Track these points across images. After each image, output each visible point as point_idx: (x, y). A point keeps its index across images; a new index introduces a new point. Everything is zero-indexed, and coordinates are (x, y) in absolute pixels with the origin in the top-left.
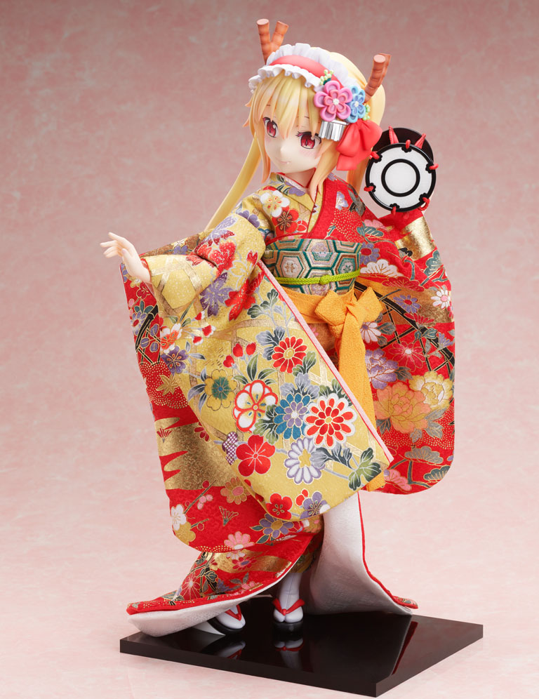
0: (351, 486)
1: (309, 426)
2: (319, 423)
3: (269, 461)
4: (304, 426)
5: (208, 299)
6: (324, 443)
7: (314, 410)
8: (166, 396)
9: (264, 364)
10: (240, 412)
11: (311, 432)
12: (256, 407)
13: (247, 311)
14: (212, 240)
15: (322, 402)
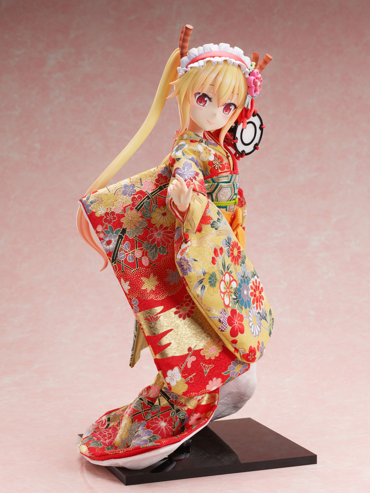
0: (269, 335)
2: (255, 296)
3: (243, 325)
6: (259, 309)
7: (252, 288)
8: (150, 292)
9: (227, 261)
10: (223, 294)
11: (253, 302)
12: (228, 290)
13: (210, 226)
14: (192, 178)
15: (253, 282)
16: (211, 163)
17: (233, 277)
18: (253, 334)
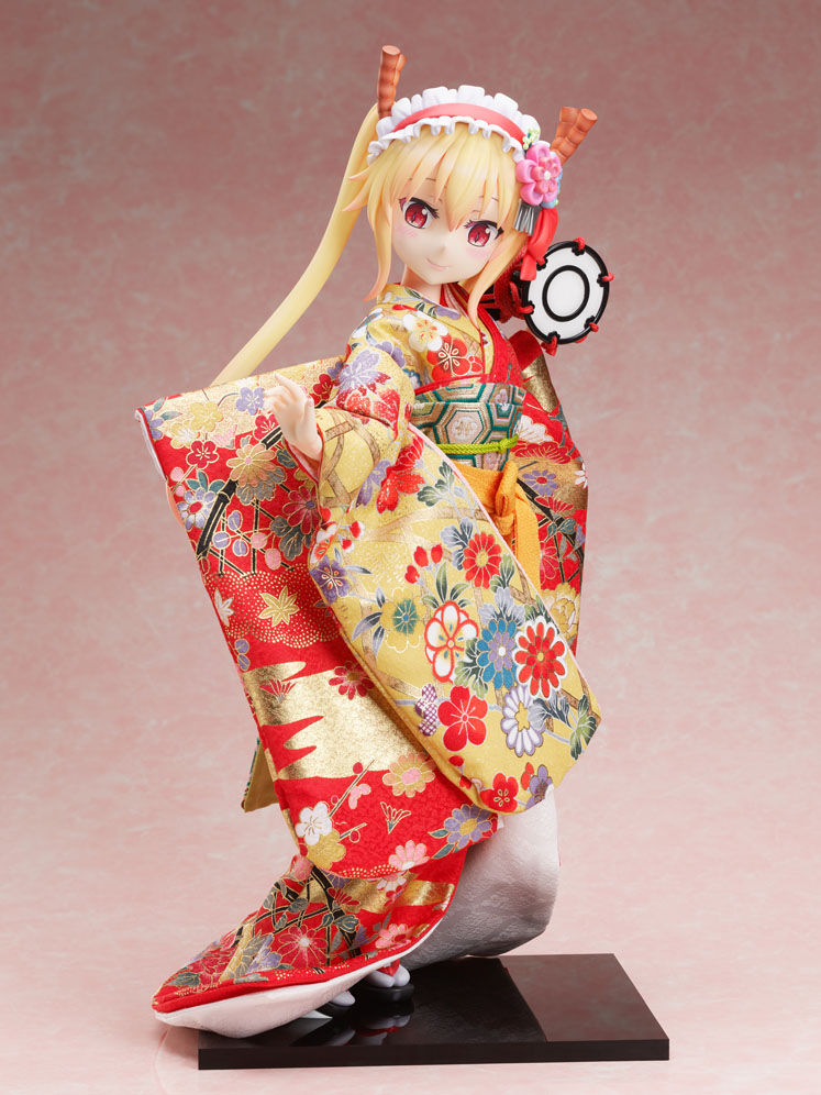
0: (573, 754)
1: (520, 667)
2: (531, 661)
3: (483, 724)
4: (515, 667)
6: (540, 693)
7: (522, 640)
9: (457, 577)
10: (433, 652)
11: (523, 677)
12: (451, 644)
13: (416, 495)
14: (365, 387)
15: (530, 630)
16: (432, 357)
17: (467, 615)
18: (513, 747)
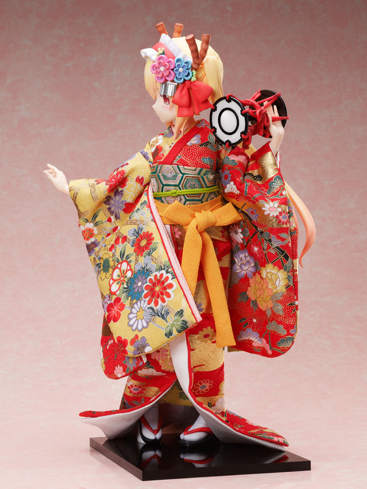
0: (166, 335)
1: (146, 292)
4: (144, 291)
5: (113, 208)
6: (152, 304)
7: (151, 280)
9: (130, 249)
10: (113, 281)
11: (146, 296)
12: (122, 279)
15: (156, 276)
18: (132, 326)
